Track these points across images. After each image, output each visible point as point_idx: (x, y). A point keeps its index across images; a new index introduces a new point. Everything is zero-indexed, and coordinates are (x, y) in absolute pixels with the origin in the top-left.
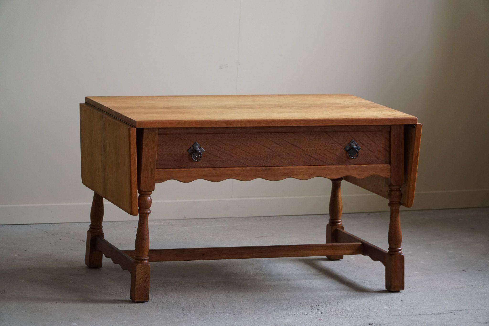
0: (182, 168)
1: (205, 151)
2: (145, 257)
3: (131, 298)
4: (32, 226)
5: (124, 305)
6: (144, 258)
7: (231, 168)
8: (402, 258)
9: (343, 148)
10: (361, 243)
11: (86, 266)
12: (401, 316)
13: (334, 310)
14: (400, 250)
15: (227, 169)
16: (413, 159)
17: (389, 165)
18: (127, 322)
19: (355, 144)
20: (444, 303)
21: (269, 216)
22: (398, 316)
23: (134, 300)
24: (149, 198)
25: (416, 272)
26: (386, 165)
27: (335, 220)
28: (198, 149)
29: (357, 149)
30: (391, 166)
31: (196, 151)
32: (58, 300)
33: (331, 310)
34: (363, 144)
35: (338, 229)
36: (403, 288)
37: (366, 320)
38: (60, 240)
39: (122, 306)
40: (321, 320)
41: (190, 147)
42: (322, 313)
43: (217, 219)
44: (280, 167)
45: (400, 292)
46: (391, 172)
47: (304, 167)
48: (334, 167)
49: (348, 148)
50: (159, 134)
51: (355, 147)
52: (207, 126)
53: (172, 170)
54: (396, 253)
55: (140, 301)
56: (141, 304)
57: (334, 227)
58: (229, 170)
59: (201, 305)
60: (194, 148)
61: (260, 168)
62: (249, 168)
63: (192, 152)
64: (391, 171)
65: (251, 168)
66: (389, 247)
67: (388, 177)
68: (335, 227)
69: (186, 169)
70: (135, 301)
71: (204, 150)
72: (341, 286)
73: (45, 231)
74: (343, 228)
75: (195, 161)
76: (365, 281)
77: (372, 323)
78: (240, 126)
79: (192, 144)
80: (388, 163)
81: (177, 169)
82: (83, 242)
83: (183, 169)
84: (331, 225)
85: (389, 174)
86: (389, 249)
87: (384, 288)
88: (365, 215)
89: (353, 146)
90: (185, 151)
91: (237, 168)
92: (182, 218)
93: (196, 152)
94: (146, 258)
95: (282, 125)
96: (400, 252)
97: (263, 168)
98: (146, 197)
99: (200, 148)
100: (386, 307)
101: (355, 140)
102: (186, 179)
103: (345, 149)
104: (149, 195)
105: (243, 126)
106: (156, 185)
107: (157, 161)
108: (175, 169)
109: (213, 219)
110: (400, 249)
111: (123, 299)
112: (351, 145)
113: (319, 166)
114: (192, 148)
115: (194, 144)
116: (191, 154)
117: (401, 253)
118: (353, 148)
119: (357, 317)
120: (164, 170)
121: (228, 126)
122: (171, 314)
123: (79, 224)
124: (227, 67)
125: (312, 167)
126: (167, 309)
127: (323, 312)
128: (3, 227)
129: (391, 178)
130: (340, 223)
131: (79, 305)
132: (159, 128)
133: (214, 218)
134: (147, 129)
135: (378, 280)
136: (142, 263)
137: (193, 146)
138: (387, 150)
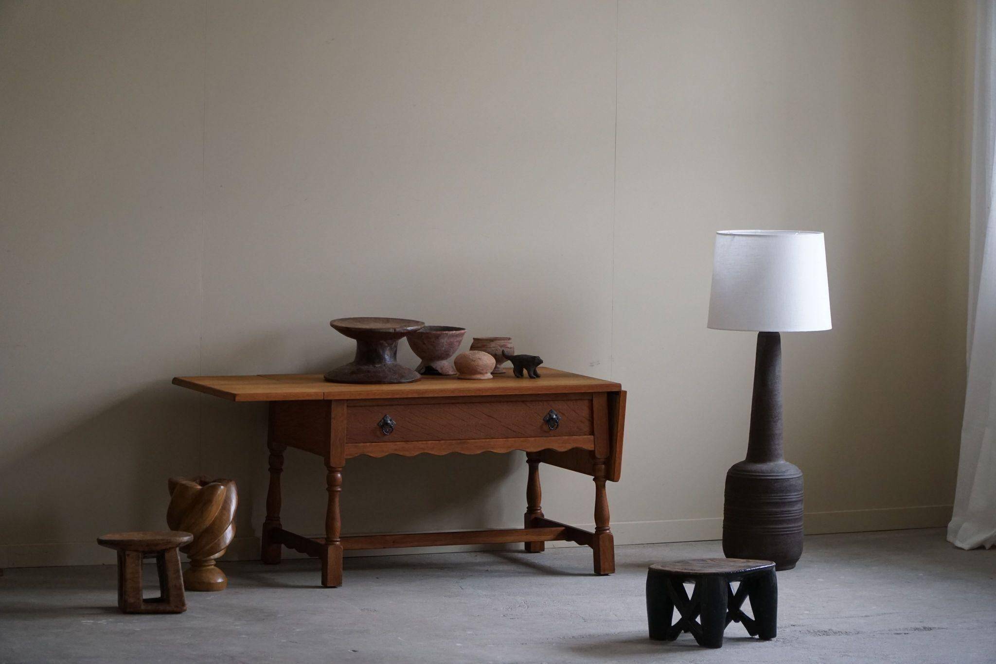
0: (373, 442)
2: (337, 538)
3: (323, 583)
6: (336, 540)
7: (424, 442)
8: (611, 538)
9: (542, 418)
15: (420, 442)
16: (618, 428)
17: (592, 436)
19: (555, 414)
23: (325, 585)
26: (589, 436)
28: (389, 422)
29: (557, 419)
30: (594, 437)
31: (387, 424)
34: (563, 414)
36: (613, 571)
41: (380, 420)
44: (476, 441)
45: (611, 575)
46: (595, 444)
47: (501, 440)
48: (533, 439)
49: (547, 419)
50: (349, 406)
51: (554, 417)
52: (397, 397)
53: (362, 445)
54: (605, 532)
55: (333, 585)
56: (337, 589)
58: (422, 444)
60: (384, 420)
61: (454, 441)
62: (443, 441)
63: (383, 425)
64: (595, 442)
65: (445, 441)
66: (595, 527)
67: (591, 449)
69: (377, 444)
70: (329, 587)
71: (395, 423)
75: (387, 435)
78: (432, 396)
79: (383, 417)
81: (368, 444)
83: (374, 444)
85: (593, 446)
86: (596, 529)
90: (375, 424)
91: (430, 442)
95: (478, 394)
96: (608, 531)
97: (458, 441)
98: (336, 475)
99: (391, 420)
101: (555, 410)
102: (377, 454)
103: (544, 420)
104: (339, 472)
105: (437, 396)
107: (347, 436)
110: (608, 528)
111: (315, 584)
112: (550, 415)
113: (517, 439)
115: (385, 417)
116: (382, 427)
118: (552, 419)
120: (355, 445)
121: (421, 396)
125: (510, 439)
129: (595, 450)
132: (347, 400)
134: (335, 400)
136: (333, 544)
137: (383, 419)
138: (589, 420)
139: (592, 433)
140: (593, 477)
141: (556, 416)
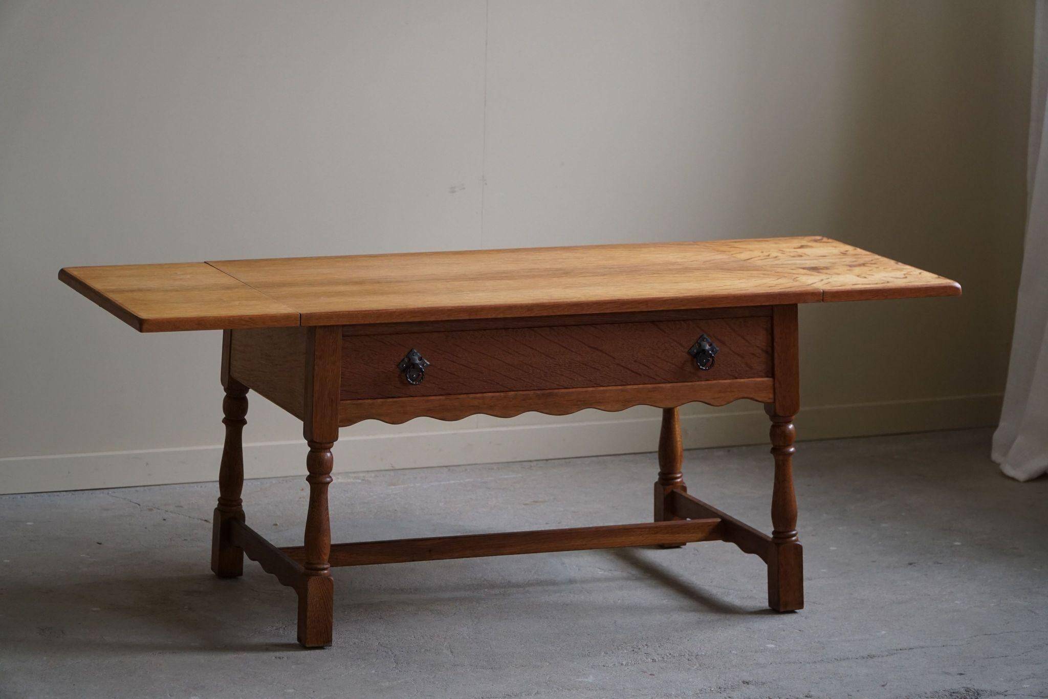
0: (388, 398)
1: (430, 365)
2: (323, 564)
3: (299, 639)
4: (110, 491)
5: (285, 654)
6: (322, 566)
7: (478, 395)
8: (798, 550)
9: (687, 350)
10: (719, 520)
11: (213, 573)
12: (801, 663)
13: (675, 655)
14: (794, 535)
15: (471, 396)
17: (771, 379)
18: (293, 690)
19: (708, 343)
20: (878, 634)
21: (547, 460)
22: (796, 663)
23: (303, 644)
24: (329, 454)
25: (822, 570)
26: (766, 379)
27: (670, 474)
28: (418, 361)
29: (712, 351)
30: (774, 381)
31: (414, 366)
32: (162, 648)
33: (670, 654)
34: (723, 343)
35: (675, 490)
36: (801, 605)
37: (737, 674)
38: (164, 520)
39: (283, 658)
40: (653, 677)
41: (402, 358)
42: (654, 661)
43: (451, 468)
44: (571, 390)
45: (795, 612)
46: (774, 393)
47: (615, 388)
48: (669, 385)
49: (695, 351)
50: (343, 336)
51: (707, 347)
52: (432, 319)
53: (369, 401)
54: (788, 540)
55: (316, 645)
56: (318, 651)
57: (669, 489)
58: (475, 398)
59: (430, 650)
60: (409, 359)
61: (532, 393)
62: (513, 393)
63: (407, 367)
64: (774, 389)
65: (516, 392)
66: (773, 529)
67: (769, 401)
68: (671, 486)
69: (395, 400)
70: (307, 646)
71: (428, 363)
72: (686, 602)
73: (135, 502)
74: (685, 489)
75: (412, 384)
76: (730, 591)
77: (747, 681)
78: (494, 316)
79: (406, 353)
80: (770, 375)
81: (379, 401)
82: (208, 523)
83: (391, 400)
84: (663, 484)
85: (771, 396)
86: (774, 533)
87: (765, 604)
88: (721, 453)
89: (704, 346)
90: (394, 366)
91: (490, 394)
92: (387, 468)
93: (413, 368)
94: (326, 566)
95: (572, 312)
96: (794, 538)
97: (539, 392)
98: (322, 454)
99: (420, 359)
100: (773, 646)
101: (709, 335)
102: (396, 418)
103: (689, 353)
104: (328, 449)
105: (501, 316)
106: (341, 430)
107: (341, 387)
108: (375, 401)
109: (444, 468)
110: (794, 532)
111: (284, 641)
112: (700, 345)
113: (641, 386)
114: (406, 360)
115: (409, 353)
116: (405, 371)
117: (797, 540)
118: (704, 351)
119: (720, 669)
120: (355, 402)
121: (472, 317)
122: (373, 671)
123: (197, 487)
124: (464, 188)
125: (629, 387)
126: (366, 662)
127: (655, 658)
128: (58, 496)
129: (774, 402)
130: (679, 480)
131: (202, 658)
132: (343, 326)
133: (446, 467)
134: (321, 327)
135: (754, 588)
136: (318, 575)
137: (407, 356)
138: (767, 352)
139: (771, 373)
140: (772, 446)
141: (710, 345)
